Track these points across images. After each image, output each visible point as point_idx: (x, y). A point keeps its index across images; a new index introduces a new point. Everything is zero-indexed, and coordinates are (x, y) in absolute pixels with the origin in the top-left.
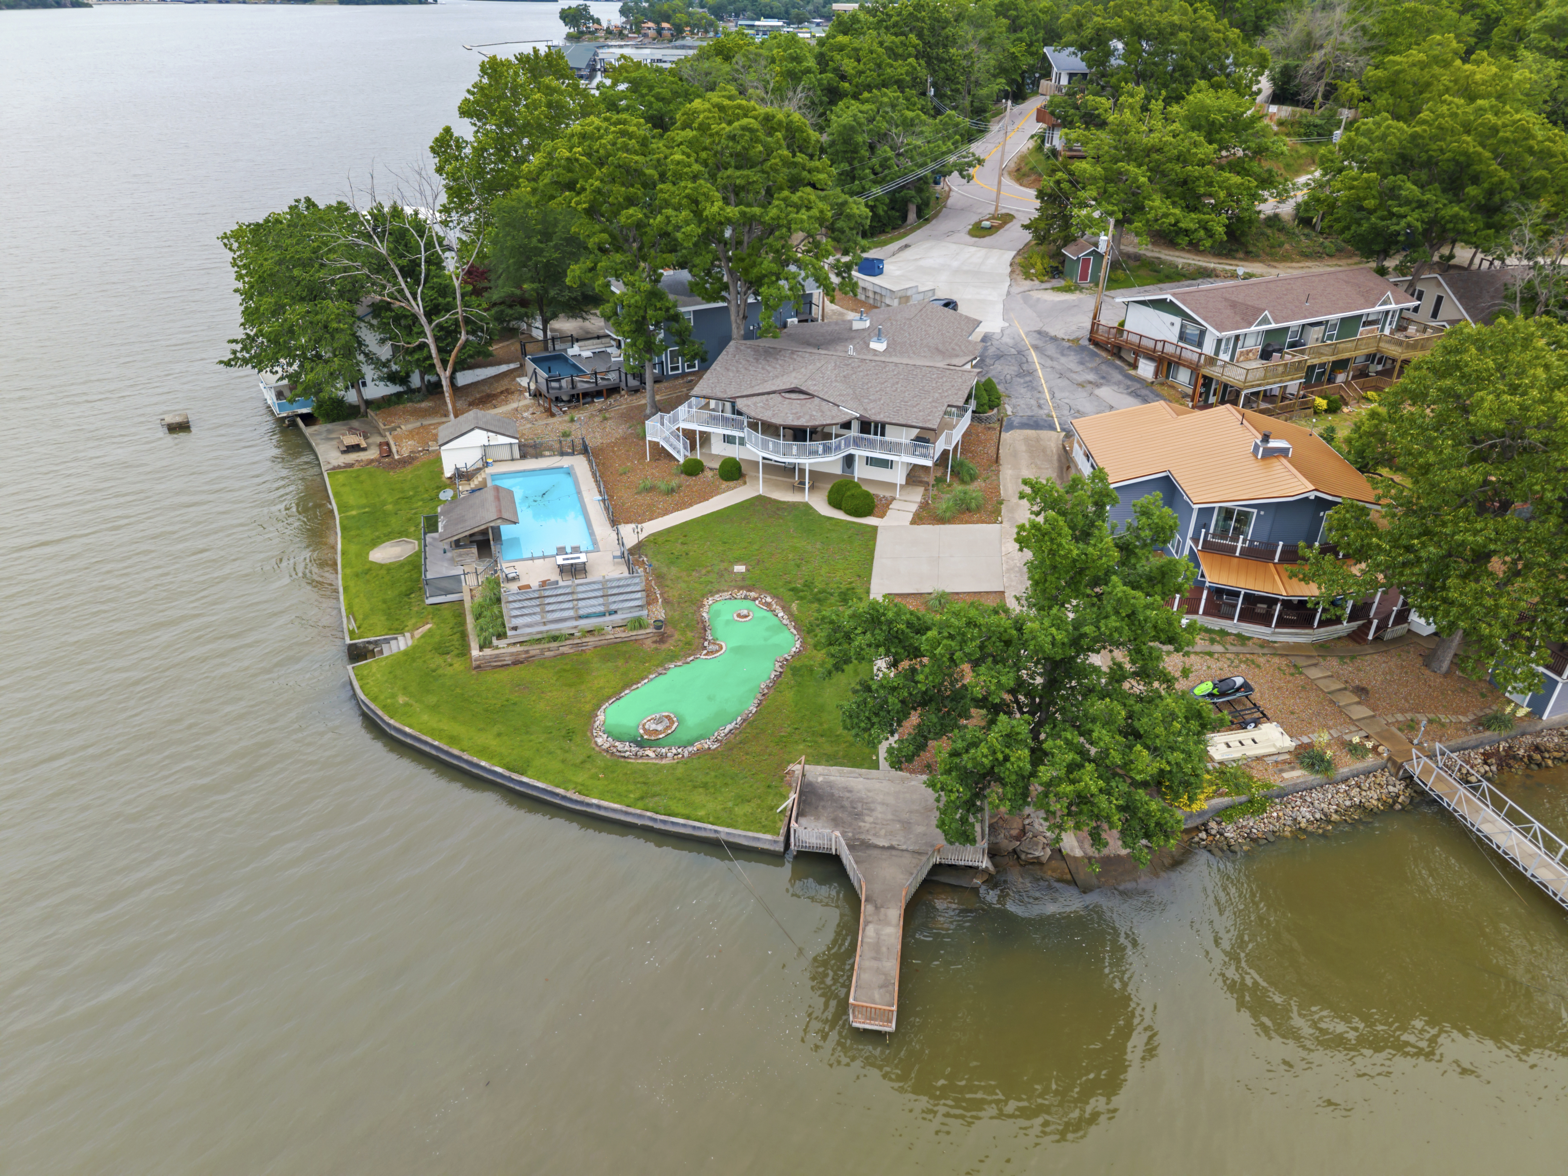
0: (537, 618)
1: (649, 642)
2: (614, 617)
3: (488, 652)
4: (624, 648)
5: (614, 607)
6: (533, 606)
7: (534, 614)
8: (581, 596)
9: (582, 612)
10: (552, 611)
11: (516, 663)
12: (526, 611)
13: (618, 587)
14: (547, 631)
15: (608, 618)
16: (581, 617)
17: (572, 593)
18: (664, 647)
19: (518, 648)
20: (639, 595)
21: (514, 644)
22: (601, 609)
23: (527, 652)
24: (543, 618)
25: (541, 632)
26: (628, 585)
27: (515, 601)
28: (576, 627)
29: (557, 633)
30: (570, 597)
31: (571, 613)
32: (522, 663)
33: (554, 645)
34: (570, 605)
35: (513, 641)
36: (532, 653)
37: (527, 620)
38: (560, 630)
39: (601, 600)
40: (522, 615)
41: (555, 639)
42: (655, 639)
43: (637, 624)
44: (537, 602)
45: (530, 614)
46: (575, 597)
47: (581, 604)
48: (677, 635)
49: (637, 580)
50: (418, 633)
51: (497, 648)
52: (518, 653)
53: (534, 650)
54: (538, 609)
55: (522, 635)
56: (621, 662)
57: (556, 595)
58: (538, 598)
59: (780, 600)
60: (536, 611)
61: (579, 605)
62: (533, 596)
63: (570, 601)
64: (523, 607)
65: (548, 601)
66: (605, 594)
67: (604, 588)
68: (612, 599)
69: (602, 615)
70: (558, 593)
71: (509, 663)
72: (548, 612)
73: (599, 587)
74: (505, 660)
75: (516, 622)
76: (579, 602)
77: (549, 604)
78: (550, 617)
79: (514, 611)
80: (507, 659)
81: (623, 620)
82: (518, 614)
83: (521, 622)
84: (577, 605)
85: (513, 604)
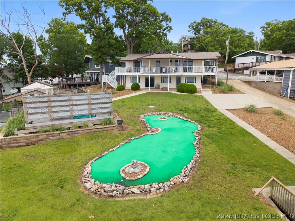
0: (46, 116)
1: (115, 130)
2: (94, 118)
4: (100, 134)
5: (94, 112)
6: (43, 107)
7: (44, 113)
8: (74, 103)
9: (76, 113)
10: (57, 112)
12: (38, 110)
13: (97, 99)
14: (53, 125)
15: (91, 119)
16: (75, 117)
17: (69, 100)
18: (125, 132)
20: (108, 105)
21: (29, 133)
22: (86, 112)
23: (38, 136)
24: (50, 116)
25: (49, 126)
26: (103, 98)
27: (31, 103)
28: (71, 123)
29: (59, 127)
30: (67, 103)
31: (67, 114)
32: (33, 144)
33: (56, 132)
34: (67, 108)
35: (29, 131)
36: (41, 137)
37: (39, 117)
38: (61, 125)
39: (87, 107)
40: (36, 113)
42: (118, 129)
43: (108, 122)
44: (46, 104)
45: (41, 113)
46: (71, 103)
47: (75, 108)
48: (131, 127)
49: (107, 96)
51: (17, 135)
52: (31, 138)
54: (46, 110)
55: (35, 127)
57: (59, 101)
58: (47, 102)
59: (177, 113)
60: (45, 111)
61: (74, 109)
62: (44, 100)
63: (68, 105)
64: (37, 108)
65: (53, 104)
66: (90, 102)
67: (89, 99)
68: (93, 106)
69: (87, 116)
70: (61, 99)
71: (25, 144)
72: (54, 112)
73: (87, 98)
74: (21, 142)
75: (32, 118)
76: (74, 107)
77: (54, 106)
78: (55, 116)
79: (31, 110)
80: (22, 141)
81: (99, 120)
82: (34, 112)
83: (35, 118)
84: (72, 109)
85: (30, 104)
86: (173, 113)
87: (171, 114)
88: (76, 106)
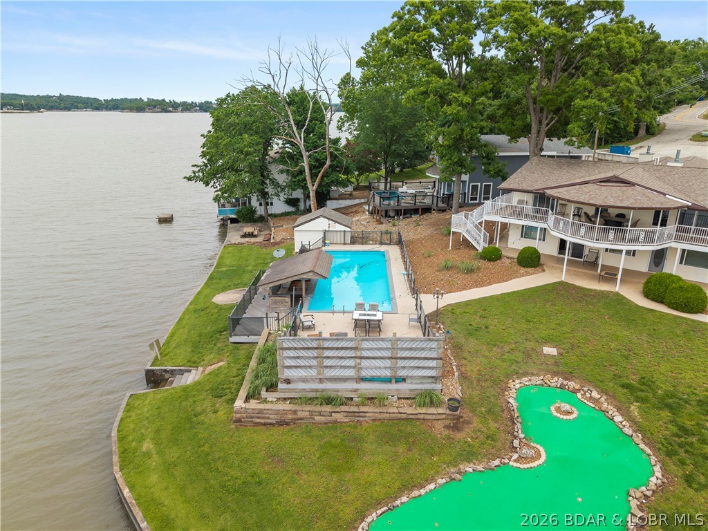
0: (313, 373)
1: (439, 425)
2: (401, 386)
3: (253, 404)
4: (409, 429)
5: (402, 373)
6: (309, 358)
7: (310, 367)
8: (365, 354)
9: (364, 374)
10: (331, 367)
11: (281, 423)
12: (301, 362)
13: (411, 349)
14: (323, 390)
15: (393, 386)
16: (363, 380)
17: (356, 349)
18: (459, 436)
19: (287, 406)
20: (433, 363)
21: (285, 399)
22: (388, 373)
23: (295, 412)
24: (319, 373)
25: (316, 391)
26: (423, 349)
27: (289, 349)
28: (355, 391)
29: (333, 395)
30: (352, 353)
31: (351, 373)
32: (287, 424)
33: (327, 409)
34: (351, 363)
35: (283, 395)
36: (300, 414)
37: (302, 373)
38: (337, 391)
39: (388, 363)
40: (296, 367)
41: (329, 401)
42: (448, 422)
43: (428, 400)
44: (315, 353)
45: (305, 367)
46: (358, 354)
47: (365, 363)
48: (476, 423)
49: (434, 345)
50: (209, 369)
51: (265, 401)
52: (285, 412)
53: (304, 411)
54: (314, 362)
55: (294, 390)
57: (337, 349)
58: (316, 348)
59: (612, 397)
60: (312, 364)
61: (362, 364)
62: (310, 346)
63: (352, 357)
64: (298, 358)
65: (327, 353)
66: (395, 355)
67: (394, 348)
68: (401, 363)
69: (388, 380)
70: (340, 346)
71: (274, 421)
72: (326, 367)
73: (390, 346)
74: (268, 418)
75: (290, 374)
76: (363, 360)
77: (328, 358)
78: (328, 374)
79: (289, 360)
80: (271, 416)
81: (411, 390)
82: (293, 364)
83: (295, 374)
84: (360, 364)
85: (288, 351)
86: (602, 392)
87: (595, 394)
88: (368, 360)
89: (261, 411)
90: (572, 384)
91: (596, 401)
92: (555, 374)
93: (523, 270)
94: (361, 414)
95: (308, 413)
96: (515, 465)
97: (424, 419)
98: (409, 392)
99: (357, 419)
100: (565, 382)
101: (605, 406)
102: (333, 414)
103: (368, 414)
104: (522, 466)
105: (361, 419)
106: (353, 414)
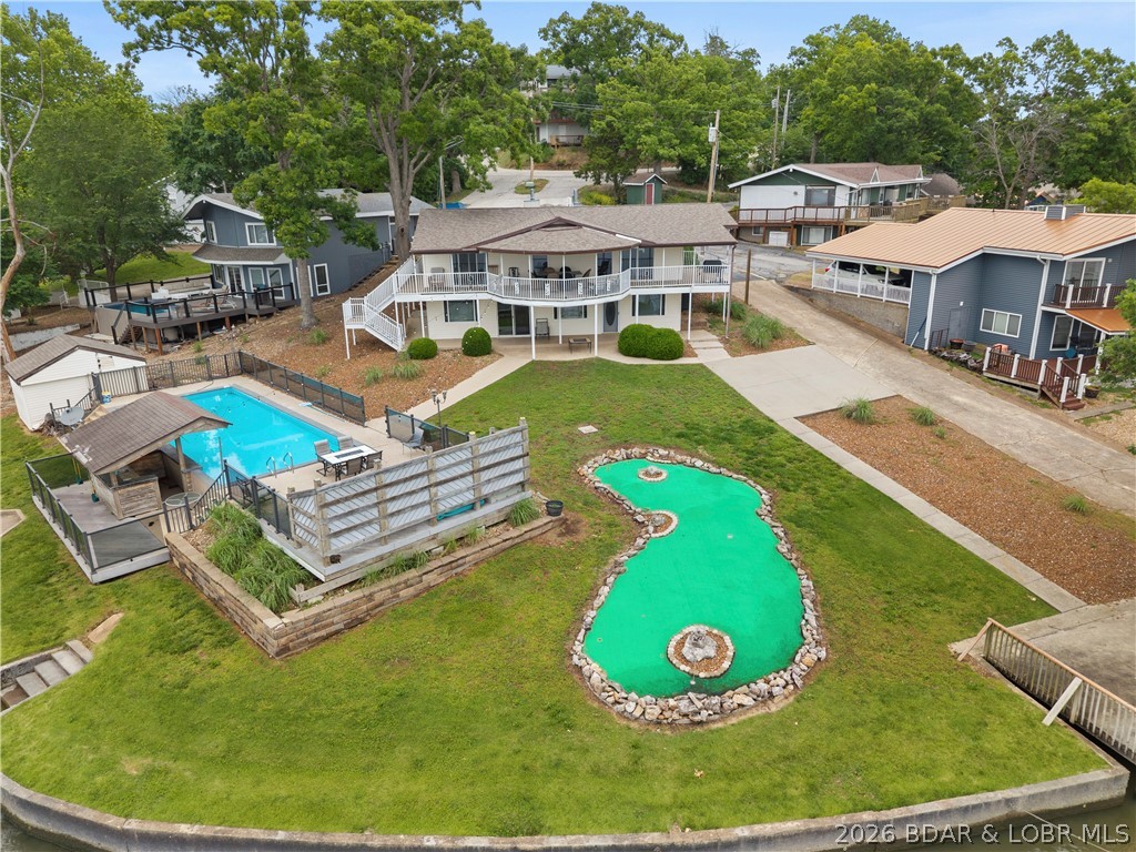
0: (373, 531)
1: (552, 537)
2: (486, 509)
3: (291, 616)
4: (525, 555)
5: (486, 490)
6: (366, 508)
7: (369, 523)
8: (441, 476)
9: (443, 507)
10: (399, 512)
11: (352, 625)
12: (355, 520)
13: (494, 452)
14: (392, 553)
15: (480, 512)
16: (440, 517)
17: (428, 473)
18: (581, 537)
19: (348, 596)
20: (518, 464)
21: (335, 591)
22: (469, 496)
23: (370, 597)
24: (382, 529)
25: (381, 558)
26: (508, 447)
27: (337, 502)
28: (434, 538)
29: (408, 554)
30: (423, 482)
31: (425, 512)
32: (362, 621)
33: (412, 573)
34: (424, 496)
35: (333, 585)
36: (378, 598)
37: (357, 537)
38: (410, 547)
39: (469, 480)
40: (349, 530)
41: (411, 563)
42: (558, 530)
43: (522, 515)
44: (372, 498)
45: (362, 525)
46: (433, 479)
47: (442, 490)
48: (586, 519)
49: (517, 438)
50: (99, 635)
51: (306, 605)
52: (356, 603)
53: (381, 591)
54: (375, 512)
55: (350, 570)
56: (537, 575)
57: (406, 480)
58: (376, 489)
59: (678, 449)
60: (372, 517)
61: (439, 494)
62: (367, 488)
63: (426, 487)
64: (351, 513)
65: (391, 493)
66: (477, 467)
67: (475, 457)
68: (485, 476)
69: (472, 507)
70: (408, 475)
71: (341, 626)
72: (392, 515)
73: (470, 456)
74: (333, 624)
75: (341, 545)
76: (440, 488)
77: (393, 499)
78: (395, 526)
79: (337, 523)
80: (336, 619)
81: (499, 511)
82: (344, 527)
83: (347, 542)
84: (436, 495)
85: (334, 508)
86: (665, 448)
87: (662, 452)
88: (445, 486)
89: (318, 618)
90: (636, 451)
91: (667, 457)
92: (614, 447)
93: (478, 360)
94: (460, 562)
95: (389, 591)
96: (657, 535)
97: (531, 539)
98: (497, 515)
99: (454, 571)
100: (629, 452)
101: (679, 458)
102: (424, 577)
103: (467, 559)
104: (664, 534)
105: (459, 570)
106: (449, 567)
